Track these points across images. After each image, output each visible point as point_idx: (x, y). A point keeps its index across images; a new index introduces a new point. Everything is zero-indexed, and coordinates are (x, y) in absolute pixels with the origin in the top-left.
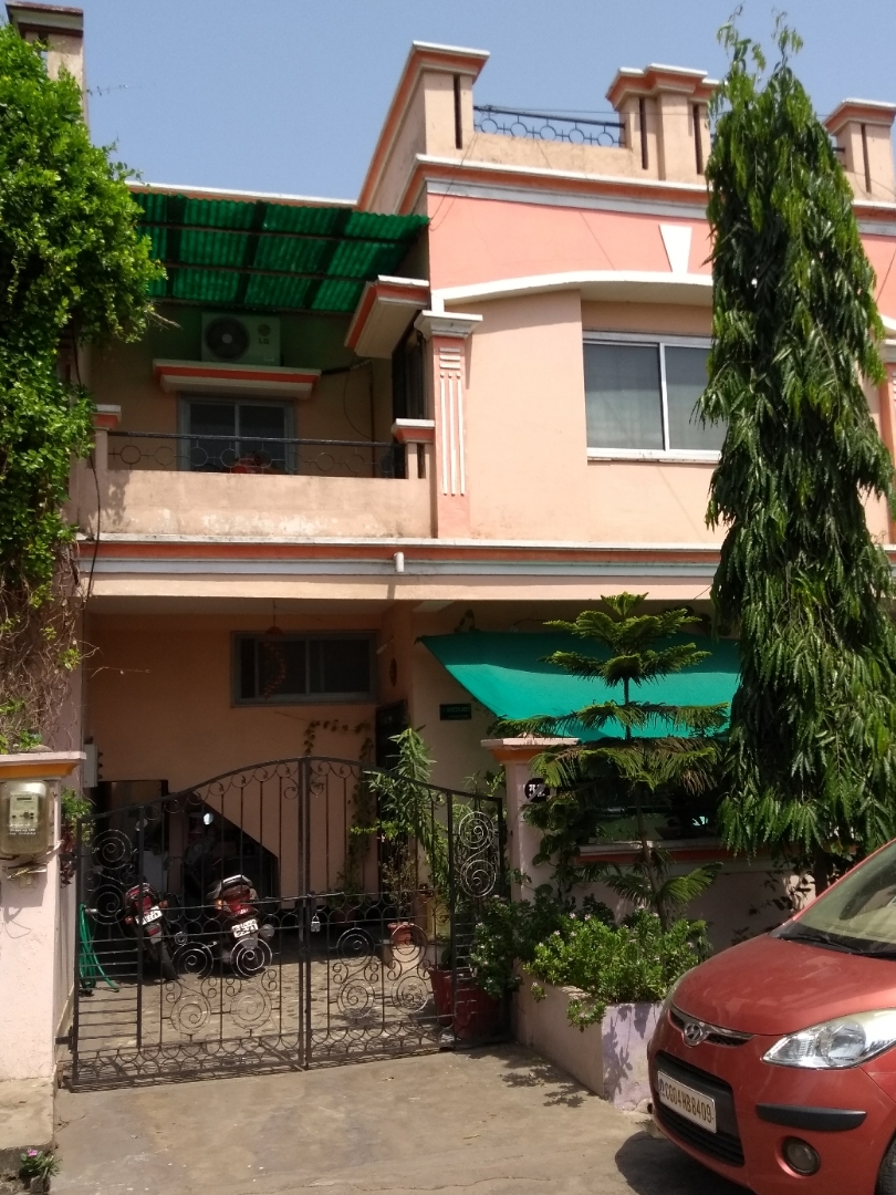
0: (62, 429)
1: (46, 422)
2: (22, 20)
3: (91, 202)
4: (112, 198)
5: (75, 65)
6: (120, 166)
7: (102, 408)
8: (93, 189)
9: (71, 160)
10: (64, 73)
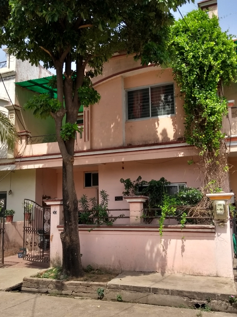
0: (220, 109)
1: (216, 108)
2: (201, 6)
3: (223, 47)
4: (229, 44)
5: (216, 12)
6: (230, 35)
7: (230, 101)
8: (224, 44)
9: (217, 38)
10: (214, 16)
